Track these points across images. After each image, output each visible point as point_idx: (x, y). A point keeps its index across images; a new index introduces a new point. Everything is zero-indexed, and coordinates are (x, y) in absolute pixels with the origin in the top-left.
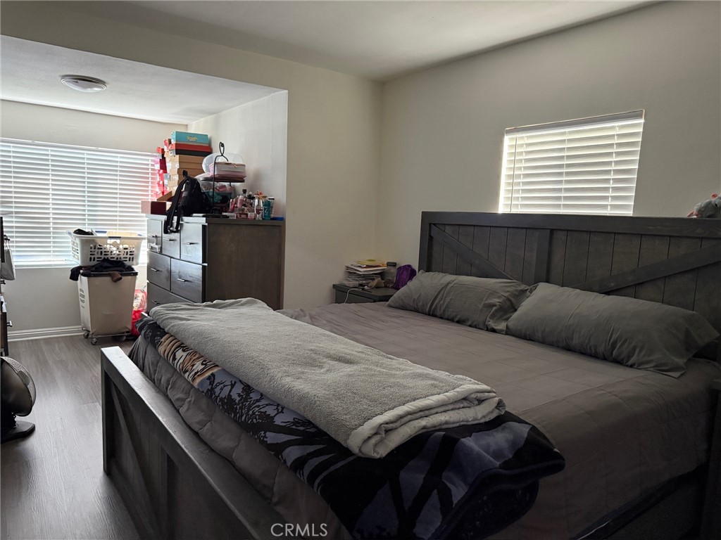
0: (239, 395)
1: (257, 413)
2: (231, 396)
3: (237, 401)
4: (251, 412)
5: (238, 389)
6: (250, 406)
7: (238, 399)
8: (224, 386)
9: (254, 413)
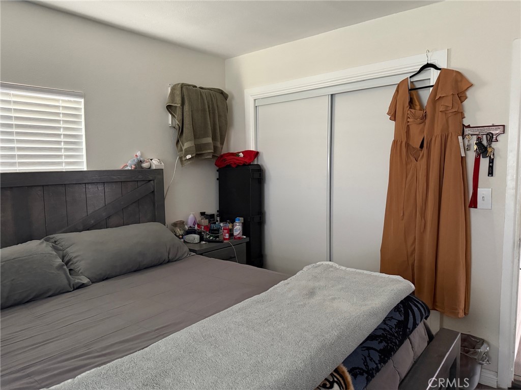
0: (381, 342)
1: (397, 330)
2: (380, 350)
3: (386, 345)
4: (396, 334)
5: (374, 344)
6: (391, 334)
7: (384, 344)
8: (369, 356)
9: (396, 332)
